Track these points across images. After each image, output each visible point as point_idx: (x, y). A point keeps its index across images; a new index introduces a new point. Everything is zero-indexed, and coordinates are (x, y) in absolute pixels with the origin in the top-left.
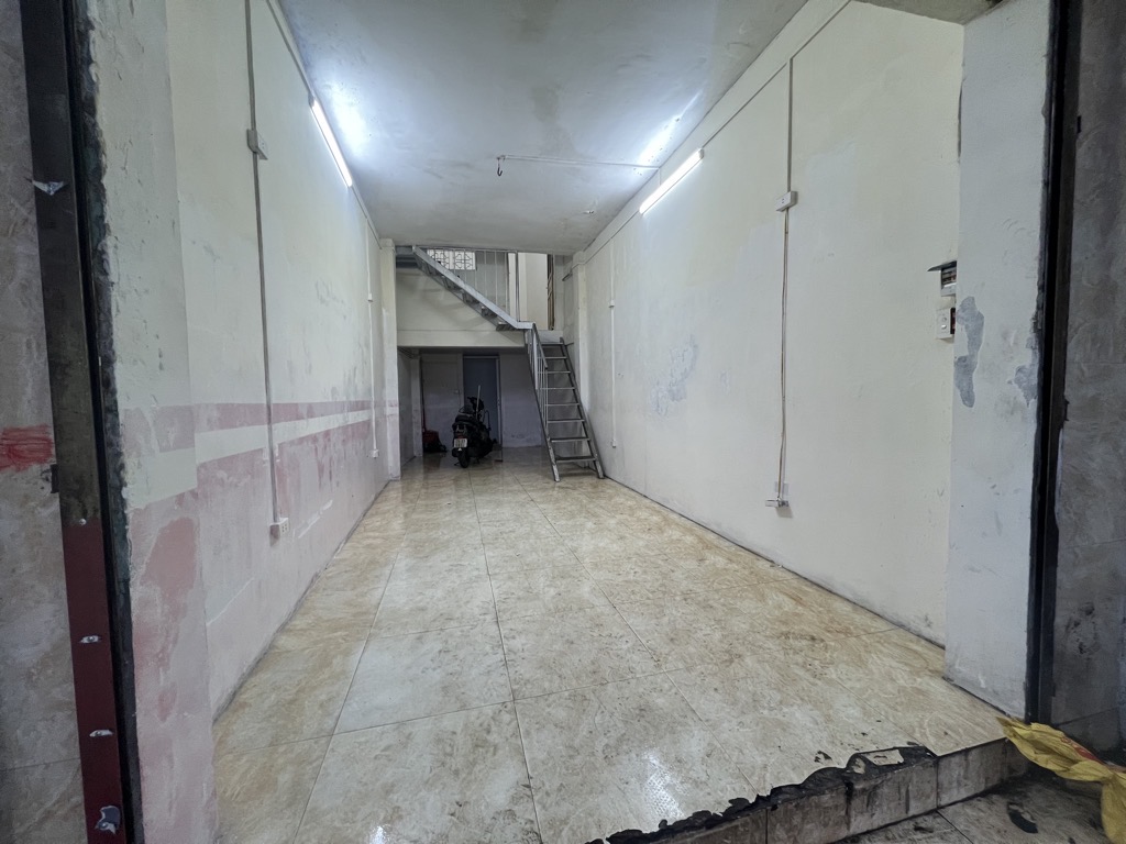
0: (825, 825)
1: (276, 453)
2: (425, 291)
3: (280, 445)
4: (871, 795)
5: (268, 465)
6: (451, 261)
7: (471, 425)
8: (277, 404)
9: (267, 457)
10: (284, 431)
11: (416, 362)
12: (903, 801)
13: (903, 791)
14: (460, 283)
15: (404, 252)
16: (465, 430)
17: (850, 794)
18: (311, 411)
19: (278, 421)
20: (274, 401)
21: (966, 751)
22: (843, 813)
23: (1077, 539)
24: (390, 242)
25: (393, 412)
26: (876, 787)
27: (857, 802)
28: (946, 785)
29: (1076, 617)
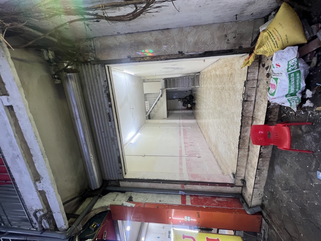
0: (250, 106)
1: (187, 155)
2: (154, 112)
3: (186, 154)
4: (248, 96)
5: (188, 157)
6: (147, 106)
7: (185, 103)
8: (179, 154)
9: (187, 157)
10: (183, 153)
11: (170, 112)
12: (252, 89)
13: (250, 89)
14: (153, 107)
15: (148, 118)
16: (186, 105)
17: (246, 101)
18: (181, 147)
19: (182, 155)
20: (179, 155)
21: (248, 73)
22: (249, 102)
23: (208, 43)
24: (146, 121)
25: (182, 121)
26: (247, 95)
27: (248, 99)
28: (253, 78)
29: (226, 41)
